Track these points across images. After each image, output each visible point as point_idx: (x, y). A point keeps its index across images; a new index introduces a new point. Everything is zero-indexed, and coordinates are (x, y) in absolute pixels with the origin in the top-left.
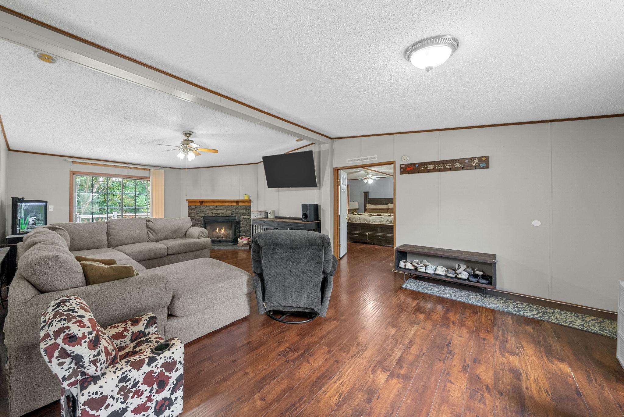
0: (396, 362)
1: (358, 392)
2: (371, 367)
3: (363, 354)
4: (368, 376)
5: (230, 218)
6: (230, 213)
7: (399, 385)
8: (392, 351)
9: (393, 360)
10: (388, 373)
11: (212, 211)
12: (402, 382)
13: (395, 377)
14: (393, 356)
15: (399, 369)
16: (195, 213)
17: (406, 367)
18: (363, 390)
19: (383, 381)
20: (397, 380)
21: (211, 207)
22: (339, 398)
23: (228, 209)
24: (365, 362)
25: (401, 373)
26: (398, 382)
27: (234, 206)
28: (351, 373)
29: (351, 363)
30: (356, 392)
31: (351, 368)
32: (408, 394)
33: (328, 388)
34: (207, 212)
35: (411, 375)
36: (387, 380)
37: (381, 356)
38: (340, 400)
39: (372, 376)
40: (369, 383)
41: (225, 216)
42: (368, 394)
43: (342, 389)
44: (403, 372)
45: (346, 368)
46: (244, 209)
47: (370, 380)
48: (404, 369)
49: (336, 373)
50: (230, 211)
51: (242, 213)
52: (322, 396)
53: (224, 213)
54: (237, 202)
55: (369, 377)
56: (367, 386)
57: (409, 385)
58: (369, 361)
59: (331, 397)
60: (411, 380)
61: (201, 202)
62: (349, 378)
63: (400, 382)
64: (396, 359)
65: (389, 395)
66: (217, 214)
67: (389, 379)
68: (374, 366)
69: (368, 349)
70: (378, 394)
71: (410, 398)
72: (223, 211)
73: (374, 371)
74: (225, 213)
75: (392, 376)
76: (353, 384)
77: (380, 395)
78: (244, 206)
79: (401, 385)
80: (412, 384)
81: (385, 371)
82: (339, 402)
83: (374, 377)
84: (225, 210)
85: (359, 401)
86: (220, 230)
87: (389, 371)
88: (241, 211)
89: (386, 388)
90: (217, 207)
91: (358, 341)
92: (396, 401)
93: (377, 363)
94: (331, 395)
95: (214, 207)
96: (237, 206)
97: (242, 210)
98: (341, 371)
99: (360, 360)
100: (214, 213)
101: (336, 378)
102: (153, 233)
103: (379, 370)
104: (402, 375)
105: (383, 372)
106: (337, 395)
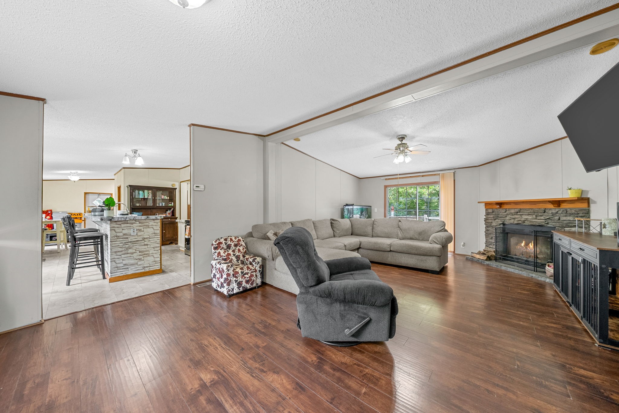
0: (219, 400)
1: (202, 356)
2: (223, 372)
3: (246, 371)
4: (214, 367)
5: (544, 229)
6: (542, 221)
7: (190, 388)
8: (239, 403)
9: (223, 397)
10: (208, 384)
11: (513, 217)
12: (191, 392)
13: (200, 388)
14: (229, 400)
15: (208, 397)
16: (492, 219)
17: (205, 407)
18: (203, 359)
19: (203, 376)
20: (196, 389)
21: (513, 211)
22: (204, 345)
23: (540, 214)
24: (232, 369)
25: (201, 397)
26: (193, 388)
27: (550, 209)
28: (224, 356)
29: (236, 359)
30: (203, 354)
31: (229, 357)
32: (177, 390)
33: (217, 340)
34: (508, 218)
35: (193, 405)
36: (201, 379)
37: (235, 388)
38: (203, 345)
39: (212, 369)
40: (207, 365)
41: (534, 225)
42: (197, 361)
43: (212, 348)
44: (202, 399)
45: (231, 354)
46: (571, 215)
47: (209, 367)
48: (204, 402)
49: (229, 347)
50: (542, 218)
51: (565, 222)
52: (212, 337)
53: (532, 220)
54: (558, 203)
55: (212, 367)
56: (204, 362)
57: (183, 397)
58: (232, 373)
59: (209, 341)
60: (188, 401)
61: (500, 204)
62: (220, 353)
63: (192, 390)
64: (224, 402)
65: (186, 375)
66: (520, 222)
67: (201, 382)
68: (224, 375)
69: (251, 377)
70: (192, 367)
71: (172, 390)
72: (531, 218)
73: (217, 372)
74: (534, 220)
75: (203, 386)
76: (212, 355)
77: (190, 369)
78: (571, 209)
79: (188, 389)
80: (183, 401)
81: (212, 383)
82: (202, 344)
83: (211, 371)
84: (534, 216)
85: (195, 354)
86: (527, 245)
87: (210, 386)
88: (565, 218)
89: (194, 375)
90: (521, 211)
91: (268, 373)
92: (178, 378)
93: (226, 379)
94: (211, 341)
95: (517, 210)
96: (557, 210)
97: (566, 216)
98: (229, 350)
99: (237, 366)
100: (516, 219)
101: (224, 346)
102: (401, 232)
103: (216, 378)
104: (199, 396)
105: (212, 380)
106: (208, 344)
